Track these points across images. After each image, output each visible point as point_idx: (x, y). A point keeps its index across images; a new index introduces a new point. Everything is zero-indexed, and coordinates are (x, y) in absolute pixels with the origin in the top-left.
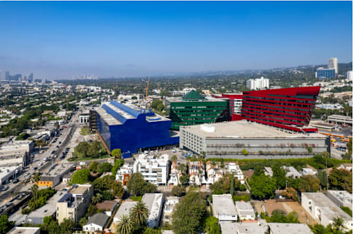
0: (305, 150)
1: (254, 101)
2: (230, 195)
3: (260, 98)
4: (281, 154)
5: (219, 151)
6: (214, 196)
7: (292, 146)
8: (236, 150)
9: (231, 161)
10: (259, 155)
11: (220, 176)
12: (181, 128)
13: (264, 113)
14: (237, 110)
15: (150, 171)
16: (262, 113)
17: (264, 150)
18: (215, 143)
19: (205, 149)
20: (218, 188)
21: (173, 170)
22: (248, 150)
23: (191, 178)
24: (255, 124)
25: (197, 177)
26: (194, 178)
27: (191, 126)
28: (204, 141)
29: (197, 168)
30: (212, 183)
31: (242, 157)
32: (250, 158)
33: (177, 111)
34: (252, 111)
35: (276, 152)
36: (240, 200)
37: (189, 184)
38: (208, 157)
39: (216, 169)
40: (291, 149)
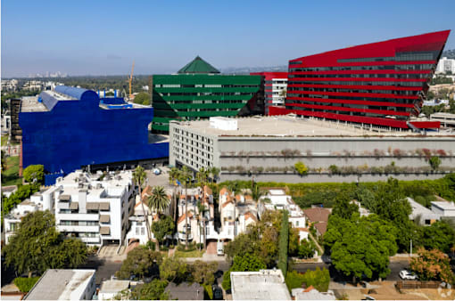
0: (424, 164)
1: (310, 76)
2: (279, 272)
3: (322, 69)
4: (374, 172)
5: (247, 165)
6: (237, 277)
7: (398, 155)
8: (281, 164)
9: (273, 186)
10: (329, 175)
11: (250, 221)
12: (173, 125)
13: (330, 97)
14: (277, 100)
15: (83, 209)
16: (326, 97)
17: (340, 164)
18: (237, 148)
19: (217, 163)
20: (248, 254)
21: (140, 208)
22: (307, 164)
23: (181, 227)
24: (312, 120)
25: (194, 223)
26: (188, 227)
27: (192, 122)
28: (215, 145)
29: (197, 201)
30: (232, 237)
31: (296, 180)
32: (310, 180)
33: (165, 94)
34: (306, 96)
35: (364, 169)
36: (305, 285)
37: (175, 242)
38: (223, 179)
39: (240, 205)
40: (395, 160)
